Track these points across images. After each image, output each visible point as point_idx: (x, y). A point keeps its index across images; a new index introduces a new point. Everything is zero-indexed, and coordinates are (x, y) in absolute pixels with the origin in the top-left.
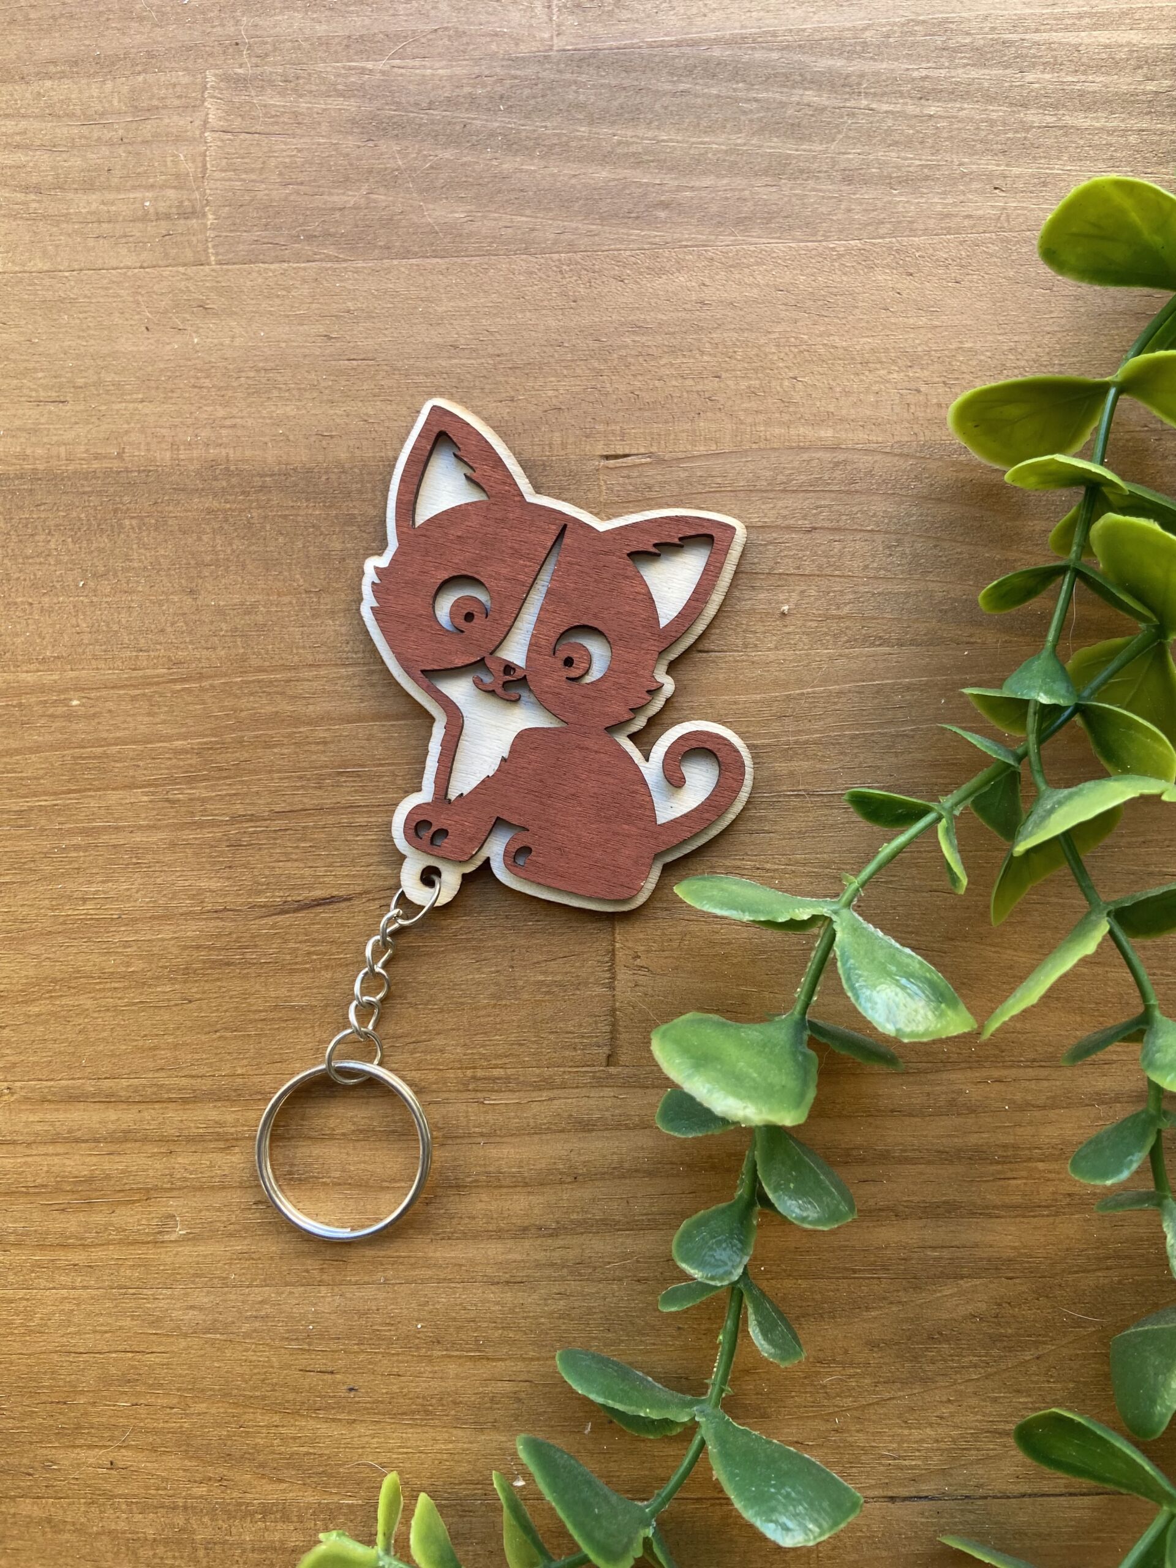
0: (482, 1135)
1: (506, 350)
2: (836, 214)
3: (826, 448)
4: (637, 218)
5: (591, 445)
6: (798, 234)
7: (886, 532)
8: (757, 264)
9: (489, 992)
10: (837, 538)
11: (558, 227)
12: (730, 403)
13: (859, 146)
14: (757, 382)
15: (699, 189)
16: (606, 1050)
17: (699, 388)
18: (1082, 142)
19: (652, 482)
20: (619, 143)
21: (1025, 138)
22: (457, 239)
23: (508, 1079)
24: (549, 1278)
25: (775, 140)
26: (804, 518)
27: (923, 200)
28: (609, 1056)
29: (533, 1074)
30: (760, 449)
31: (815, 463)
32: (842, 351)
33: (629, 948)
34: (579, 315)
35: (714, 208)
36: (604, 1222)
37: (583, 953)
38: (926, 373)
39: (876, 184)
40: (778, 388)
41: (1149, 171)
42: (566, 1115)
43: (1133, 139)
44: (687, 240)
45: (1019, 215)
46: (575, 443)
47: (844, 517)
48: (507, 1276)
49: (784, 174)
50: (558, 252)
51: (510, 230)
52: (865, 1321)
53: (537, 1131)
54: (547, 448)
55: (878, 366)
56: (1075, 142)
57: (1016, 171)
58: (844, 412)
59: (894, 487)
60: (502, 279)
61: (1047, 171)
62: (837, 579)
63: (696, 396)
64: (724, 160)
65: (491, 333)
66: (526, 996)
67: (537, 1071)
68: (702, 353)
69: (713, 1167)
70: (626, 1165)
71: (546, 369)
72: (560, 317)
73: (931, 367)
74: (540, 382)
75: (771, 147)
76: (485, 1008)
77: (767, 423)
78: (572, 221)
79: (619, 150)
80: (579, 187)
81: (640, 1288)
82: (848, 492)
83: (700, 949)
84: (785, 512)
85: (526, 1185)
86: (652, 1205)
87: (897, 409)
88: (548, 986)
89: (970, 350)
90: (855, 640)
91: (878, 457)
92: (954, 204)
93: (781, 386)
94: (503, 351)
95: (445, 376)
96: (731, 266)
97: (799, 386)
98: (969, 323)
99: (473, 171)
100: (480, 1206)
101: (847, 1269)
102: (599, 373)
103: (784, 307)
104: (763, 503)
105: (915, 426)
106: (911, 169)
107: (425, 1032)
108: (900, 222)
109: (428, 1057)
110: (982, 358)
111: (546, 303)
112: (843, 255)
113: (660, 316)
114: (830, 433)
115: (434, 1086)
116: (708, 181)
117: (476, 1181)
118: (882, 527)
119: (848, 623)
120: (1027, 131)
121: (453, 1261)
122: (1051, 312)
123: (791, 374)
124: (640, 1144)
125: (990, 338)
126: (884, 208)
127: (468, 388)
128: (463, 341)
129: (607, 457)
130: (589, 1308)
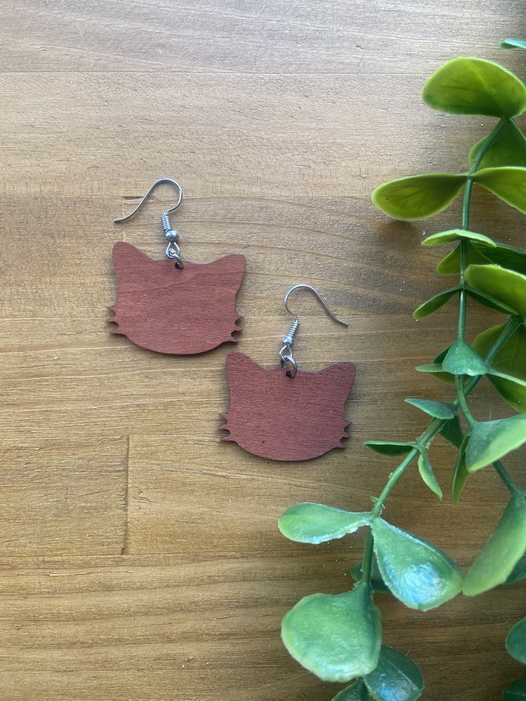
0: (48, 593)
1: (64, 130)
2: (264, 57)
3: (256, 199)
4: (145, 53)
5: (117, 190)
6: (241, 68)
7: (289, 250)
8: (217, 85)
9: (52, 513)
10: (261, 252)
11: (97, 56)
12: (200, 169)
13: (278, 16)
14: (216, 157)
15: (183, 37)
16: (122, 545)
17: (182, 159)
18: (409, 21)
19: (154, 214)
20: (135, 7)
21: (376, 17)
22: (35, 61)
23: (63, 562)
24: (88, 669)
25: (229, 9)
26: (243, 239)
27: (315, 52)
28: (123, 549)
29: (79, 559)
30: (218, 198)
31: (249, 207)
32: (266, 141)
33: (136, 487)
34: (109, 110)
35: (191, 50)
36: (119, 640)
37: (109, 490)
38: (314, 156)
39: (288, 40)
40: (229, 161)
41: (447, 40)
42: (97, 582)
43: (438, 21)
44: (175, 68)
45: (370, 63)
46: (107, 188)
47: (266, 240)
48: (64, 668)
49: (233, 31)
50: (96, 71)
51: (68, 57)
52: (264, 689)
53: (81, 591)
54: (90, 190)
55: (287, 151)
56: (405, 21)
57: (370, 36)
58: (267, 178)
59: (294, 223)
60: (62, 86)
61: (388, 37)
62: (261, 276)
63: (180, 163)
64: (198, 20)
65: (55, 119)
66: (74, 515)
67: (81, 558)
68: (184, 138)
69: (182, 610)
70: (132, 609)
71: (89, 142)
72: (98, 111)
73: (317, 153)
74: (86, 150)
75: (226, 14)
76: (50, 522)
77: (222, 182)
78: (105, 52)
79: (135, 11)
80: (110, 32)
81: (139, 674)
82: (268, 225)
83: (178, 487)
84: (231, 235)
85: (74, 620)
86: (146, 631)
87: (297, 177)
88: (88, 509)
89: (340, 144)
90: (271, 311)
91: (286, 205)
92: (333, 55)
93: (230, 160)
94: (62, 130)
95: (26, 144)
96: (201, 85)
97: (241, 160)
98: (340, 127)
99: (46, 20)
100: (48, 631)
101: (254, 663)
102: (122, 146)
103: (233, 112)
104: (219, 230)
105: (307, 188)
106: (308, 32)
107: (14, 535)
108: (301, 64)
109: (17, 550)
110: (347, 149)
111: (88, 102)
112: (268, 83)
113: (158, 113)
114: (258, 190)
115: (20, 566)
116: (188, 33)
117: (45, 618)
118: (287, 247)
119: (266, 302)
120: (377, 12)
121: (33, 660)
122: (387, 123)
123: (236, 153)
124: (140, 598)
125: (351, 137)
126: (292, 55)
127: (41, 152)
128: (37, 123)
129: (127, 198)
130: (111, 684)
